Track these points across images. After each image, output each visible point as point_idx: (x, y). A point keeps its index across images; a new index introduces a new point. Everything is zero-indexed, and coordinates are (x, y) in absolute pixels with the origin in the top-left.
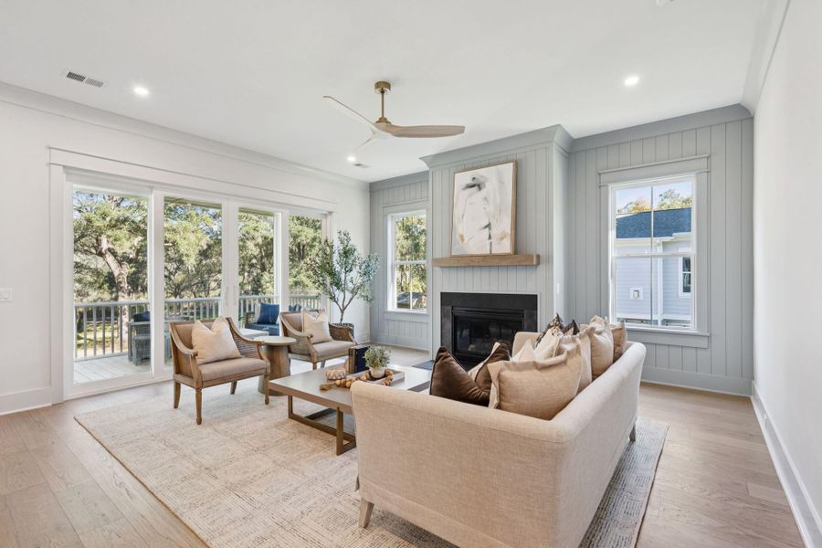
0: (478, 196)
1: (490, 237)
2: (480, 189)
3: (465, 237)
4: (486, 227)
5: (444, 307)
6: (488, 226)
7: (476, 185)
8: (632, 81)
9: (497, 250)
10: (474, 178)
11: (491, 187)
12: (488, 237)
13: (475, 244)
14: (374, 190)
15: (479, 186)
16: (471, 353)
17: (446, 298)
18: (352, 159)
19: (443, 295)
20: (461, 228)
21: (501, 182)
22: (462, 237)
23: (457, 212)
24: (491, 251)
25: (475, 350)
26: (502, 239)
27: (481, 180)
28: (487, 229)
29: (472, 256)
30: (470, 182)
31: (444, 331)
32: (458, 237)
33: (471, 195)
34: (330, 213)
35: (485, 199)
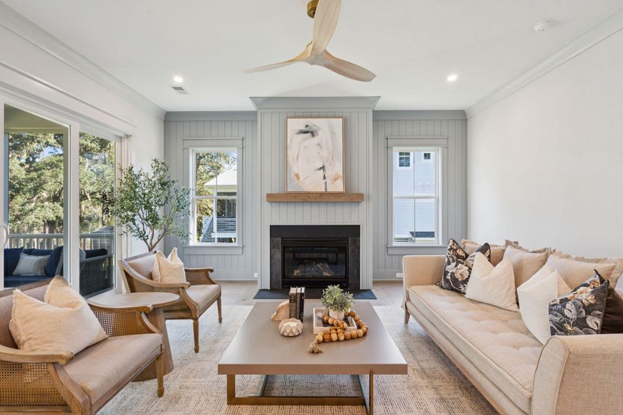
0: (311, 142)
1: (325, 178)
2: (313, 136)
3: (300, 176)
4: (321, 168)
5: (272, 239)
6: (323, 168)
7: (309, 132)
8: (452, 78)
9: (331, 189)
10: (307, 126)
11: (323, 135)
12: (322, 177)
13: (311, 183)
14: (170, 120)
15: (312, 133)
16: (297, 277)
17: (275, 231)
18: (178, 80)
19: (272, 227)
20: (295, 167)
21: (333, 133)
22: (297, 176)
23: (291, 153)
24: (326, 189)
25: (300, 275)
26: (336, 180)
27: (314, 128)
28: (322, 170)
29: (309, 193)
30: (303, 128)
31: (273, 261)
32: (293, 175)
33: (305, 140)
34: (128, 136)
35: (319, 145)
